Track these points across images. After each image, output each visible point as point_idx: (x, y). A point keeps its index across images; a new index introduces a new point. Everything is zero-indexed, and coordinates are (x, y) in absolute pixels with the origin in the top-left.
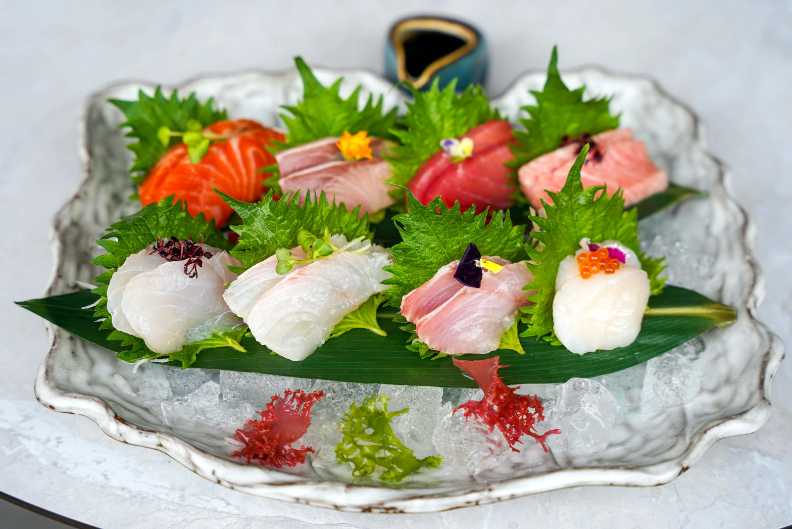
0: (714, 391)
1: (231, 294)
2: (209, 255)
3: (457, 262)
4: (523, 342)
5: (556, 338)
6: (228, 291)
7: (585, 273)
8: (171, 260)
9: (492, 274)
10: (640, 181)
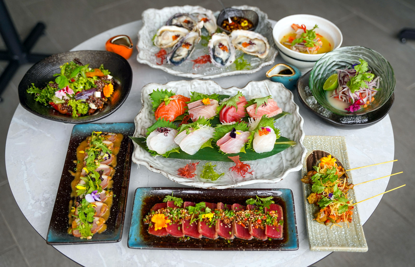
0: (291, 161)
1: (176, 139)
2: (170, 131)
3: (230, 132)
4: (246, 150)
5: (253, 150)
6: (175, 139)
7: (261, 135)
8: (161, 132)
9: (239, 135)
10: (275, 110)
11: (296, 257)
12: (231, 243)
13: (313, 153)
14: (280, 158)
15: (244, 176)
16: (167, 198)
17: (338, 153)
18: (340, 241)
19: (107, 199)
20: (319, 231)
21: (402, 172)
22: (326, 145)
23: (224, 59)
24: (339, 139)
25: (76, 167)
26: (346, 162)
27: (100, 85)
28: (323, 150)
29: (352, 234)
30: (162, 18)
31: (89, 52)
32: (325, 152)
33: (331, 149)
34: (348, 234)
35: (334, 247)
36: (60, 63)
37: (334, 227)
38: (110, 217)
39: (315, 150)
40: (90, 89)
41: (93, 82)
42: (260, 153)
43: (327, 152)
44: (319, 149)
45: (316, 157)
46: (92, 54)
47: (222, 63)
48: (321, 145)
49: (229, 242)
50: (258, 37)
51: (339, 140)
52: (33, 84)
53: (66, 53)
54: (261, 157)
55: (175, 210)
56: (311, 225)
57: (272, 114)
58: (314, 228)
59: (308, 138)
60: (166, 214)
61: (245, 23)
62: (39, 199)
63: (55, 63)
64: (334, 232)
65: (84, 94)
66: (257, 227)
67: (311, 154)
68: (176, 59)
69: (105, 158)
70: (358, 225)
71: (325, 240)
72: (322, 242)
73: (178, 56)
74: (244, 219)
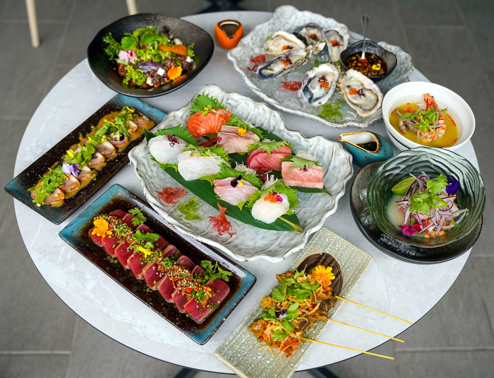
1: (180, 155)
2: (179, 143)
4: (243, 207)
5: (251, 211)
7: (265, 199)
9: (241, 186)
10: (314, 182)
11: (201, 352)
12: (150, 293)
13: (321, 254)
14: (277, 238)
15: (221, 233)
16: (134, 209)
17: (351, 272)
18: (253, 368)
19: (85, 178)
20: (244, 342)
21: (403, 342)
22: (344, 255)
23: (315, 96)
24: (365, 256)
25: (89, 133)
26: (349, 287)
27: (169, 63)
28: (335, 258)
29: (275, 370)
30: (298, 21)
31: (191, 25)
32: (336, 262)
33: (346, 262)
34: (271, 367)
35: (238, 369)
36: (156, 24)
37: (265, 349)
38: (73, 197)
39: (327, 252)
40: (158, 63)
41: (163, 58)
42: (255, 219)
43: (339, 263)
44: (332, 254)
45: (321, 261)
46: (192, 28)
47: (310, 100)
48: (339, 250)
49: (147, 290)
50: (374, 89)
51: (363, 257)
52: (110, 34)
53: (167, 17)
54: (254, 224)
55: (123, 226)
56: (241, 330)
57: (307, 184)
58: (241, 336)
59: (329, 234)
60: (112, 225)
61: (378, 67)
62: (40, 146)
63: (150, 22)
64: (259, 354)
65: (149, 65)
66: (183, 294)
67: (319, 254)
68: (266, 72)
69: (115, 138)
70: (292, 365)
71: (239, 355)
72: (233, 355)
73: (271, 70)
74: (176, 277)
